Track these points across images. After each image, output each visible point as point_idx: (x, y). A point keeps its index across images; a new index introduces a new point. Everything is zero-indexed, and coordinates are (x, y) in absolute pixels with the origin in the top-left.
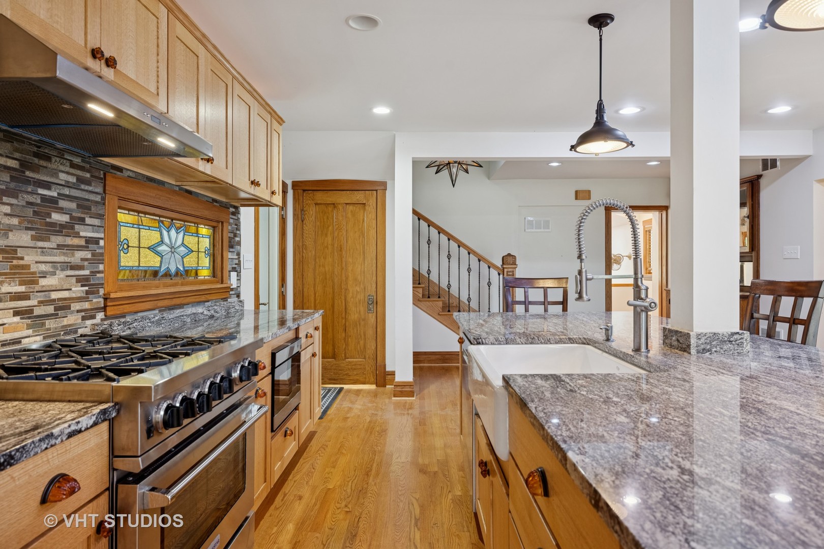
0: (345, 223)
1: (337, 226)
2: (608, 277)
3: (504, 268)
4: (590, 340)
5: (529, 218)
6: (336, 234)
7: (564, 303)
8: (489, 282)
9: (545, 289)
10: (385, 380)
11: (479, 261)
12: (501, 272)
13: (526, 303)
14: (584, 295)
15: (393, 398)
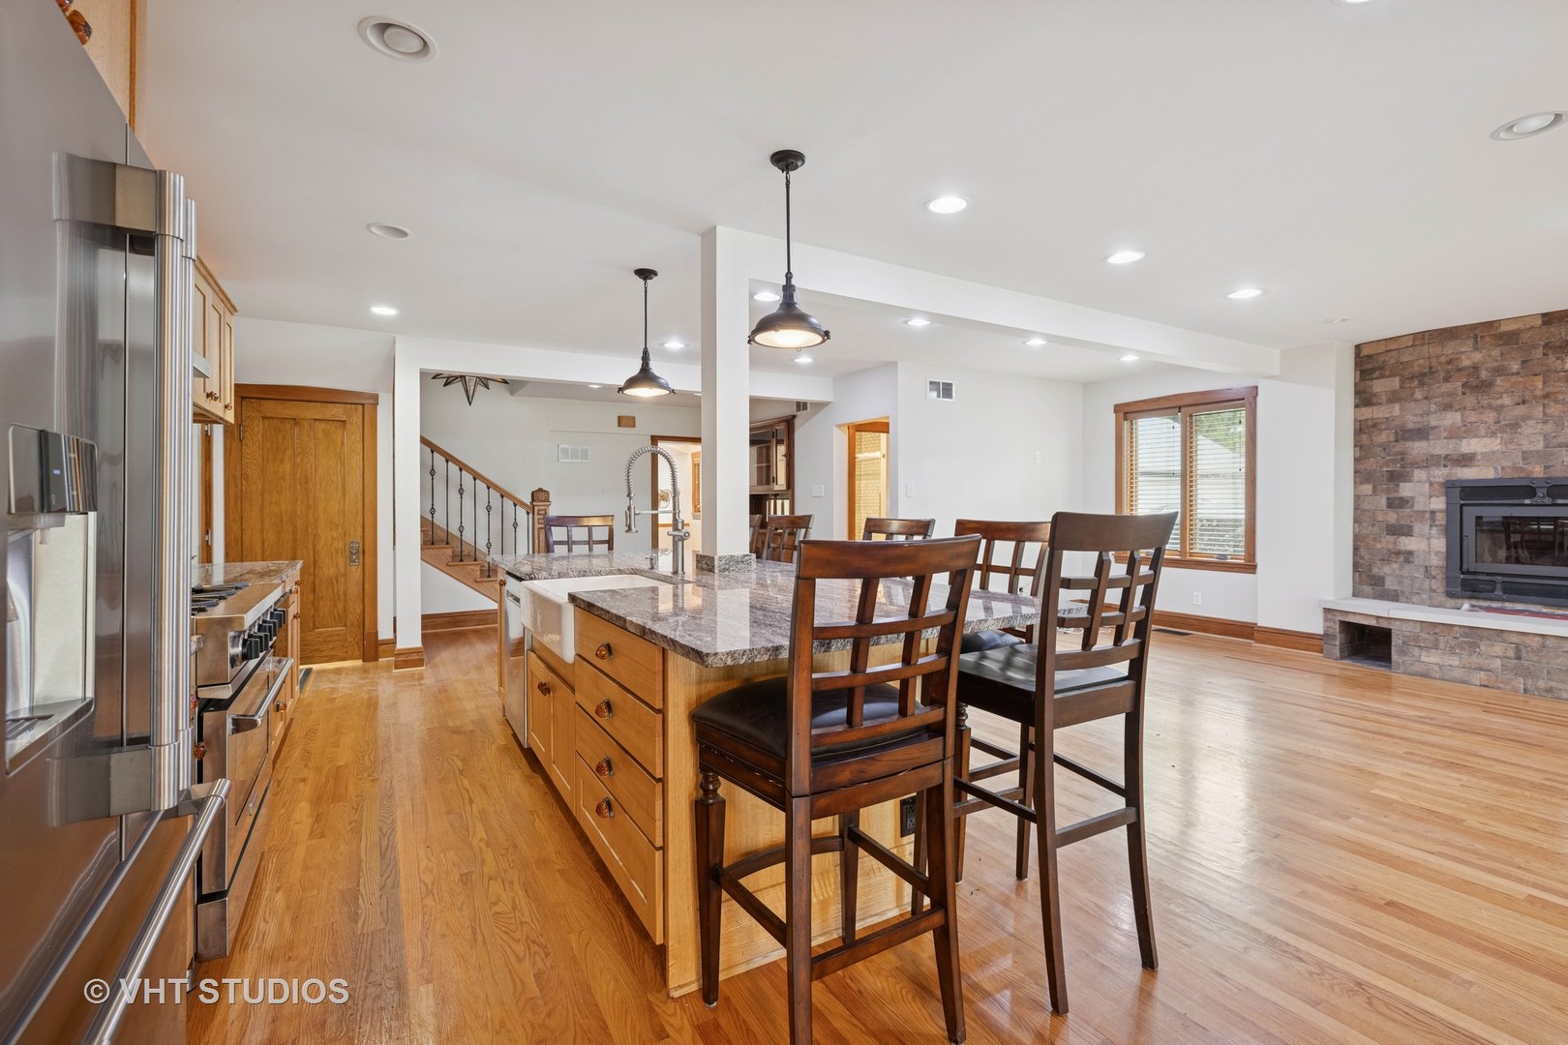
0: (313, 446)
1: (300, 449)
2: (654, 512)
3: (534, 507)
4: (637, 570)
5: (564, 446)
6: (298, 460)
7: (610, 542)
8: (515, 522)
9: (590, 528)
10: (376, 651)
11: (502, 497)
12: (531, 510)
13: (569, 543)
14: (633, 527)
15: (394, 671)
